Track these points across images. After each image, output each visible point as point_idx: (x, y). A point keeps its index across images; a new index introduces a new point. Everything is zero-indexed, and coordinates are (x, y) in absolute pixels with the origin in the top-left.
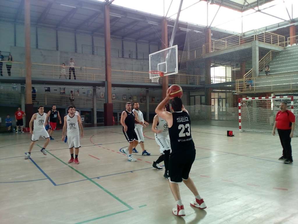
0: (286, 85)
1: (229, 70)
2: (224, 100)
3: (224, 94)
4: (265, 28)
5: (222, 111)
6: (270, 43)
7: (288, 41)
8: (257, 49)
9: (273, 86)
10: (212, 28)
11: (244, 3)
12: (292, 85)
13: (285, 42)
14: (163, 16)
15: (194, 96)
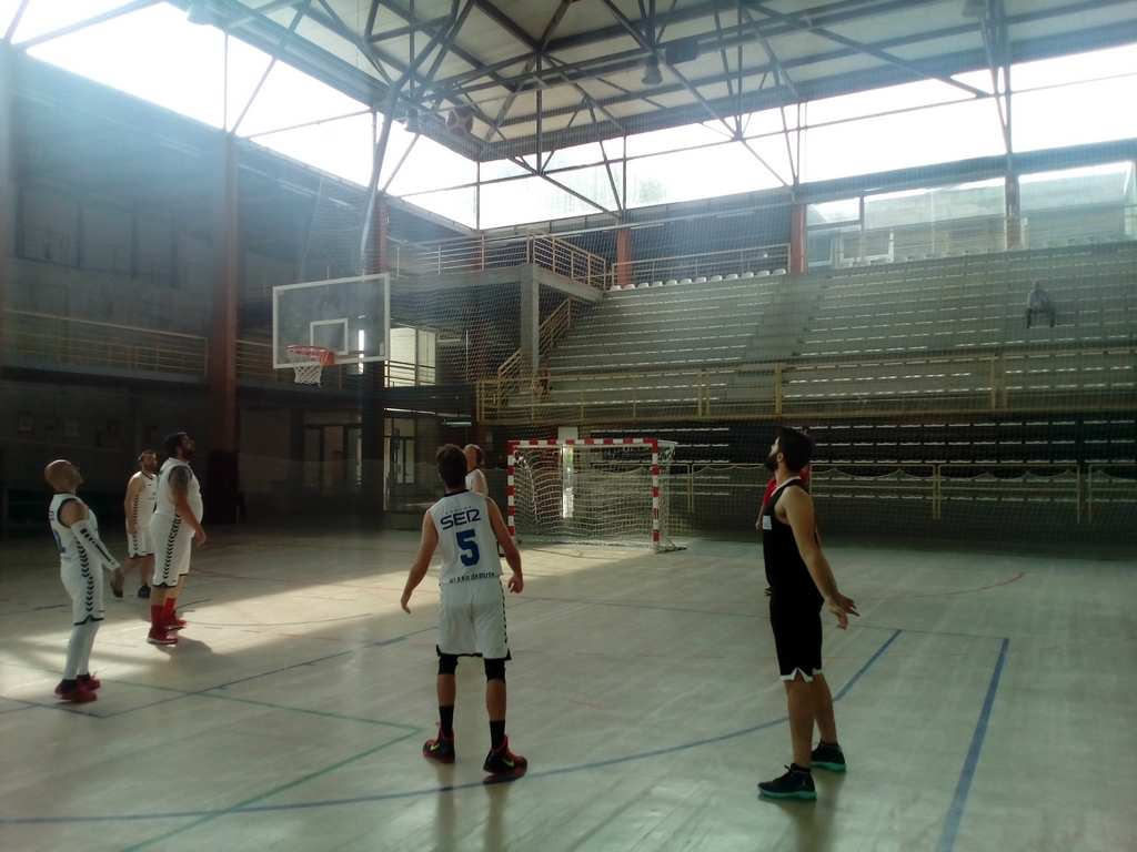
0: (617, 405)
1: (429, 341)
2: (410, 445)
3: (411, 422)
4: (548, 225)
5: (404, 483)
6: (568, 275)
7: (612, 274)
8: (536, 289)
9: (586, 407)
10: (390, 197)
11: (489, 136)
12: (638, 405)
13: (605, 275)
14: (221, 127)
15: (321, 427)
